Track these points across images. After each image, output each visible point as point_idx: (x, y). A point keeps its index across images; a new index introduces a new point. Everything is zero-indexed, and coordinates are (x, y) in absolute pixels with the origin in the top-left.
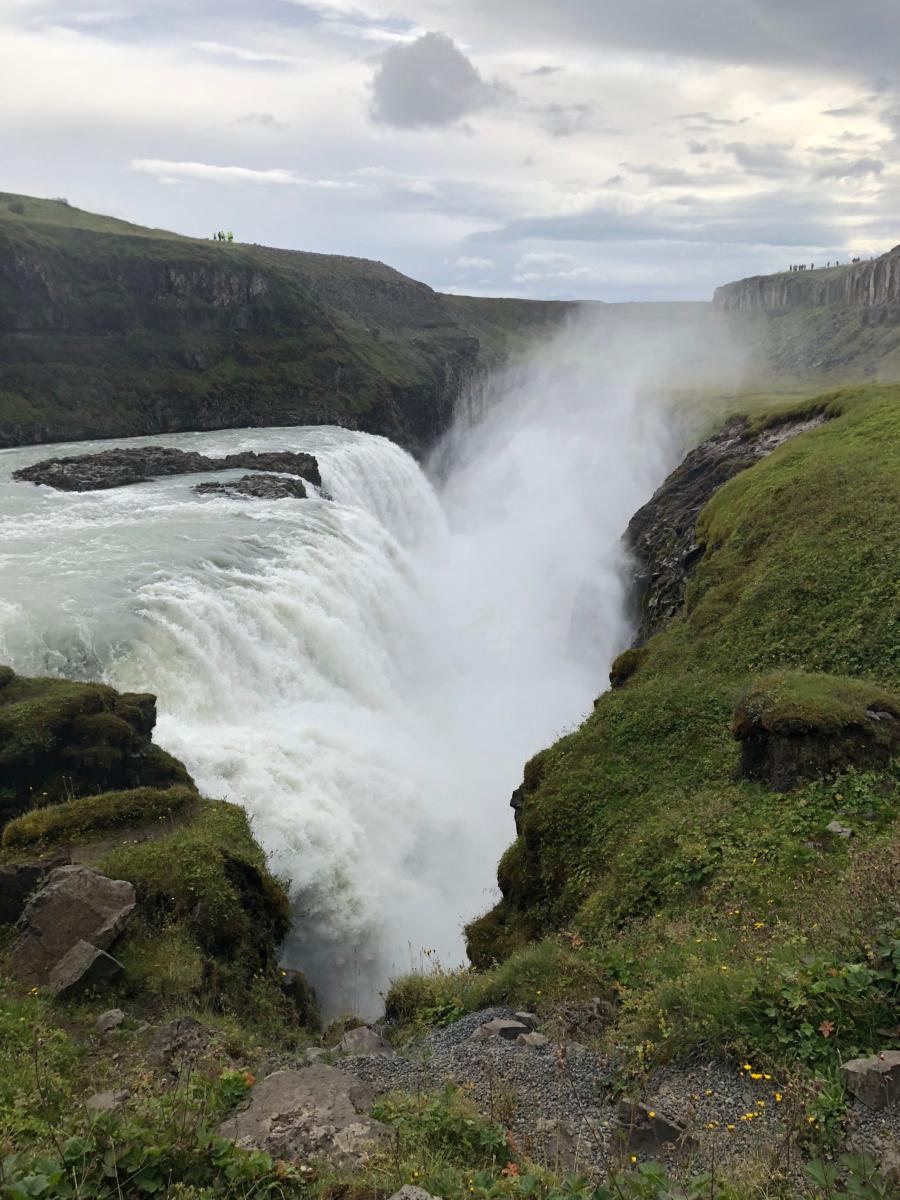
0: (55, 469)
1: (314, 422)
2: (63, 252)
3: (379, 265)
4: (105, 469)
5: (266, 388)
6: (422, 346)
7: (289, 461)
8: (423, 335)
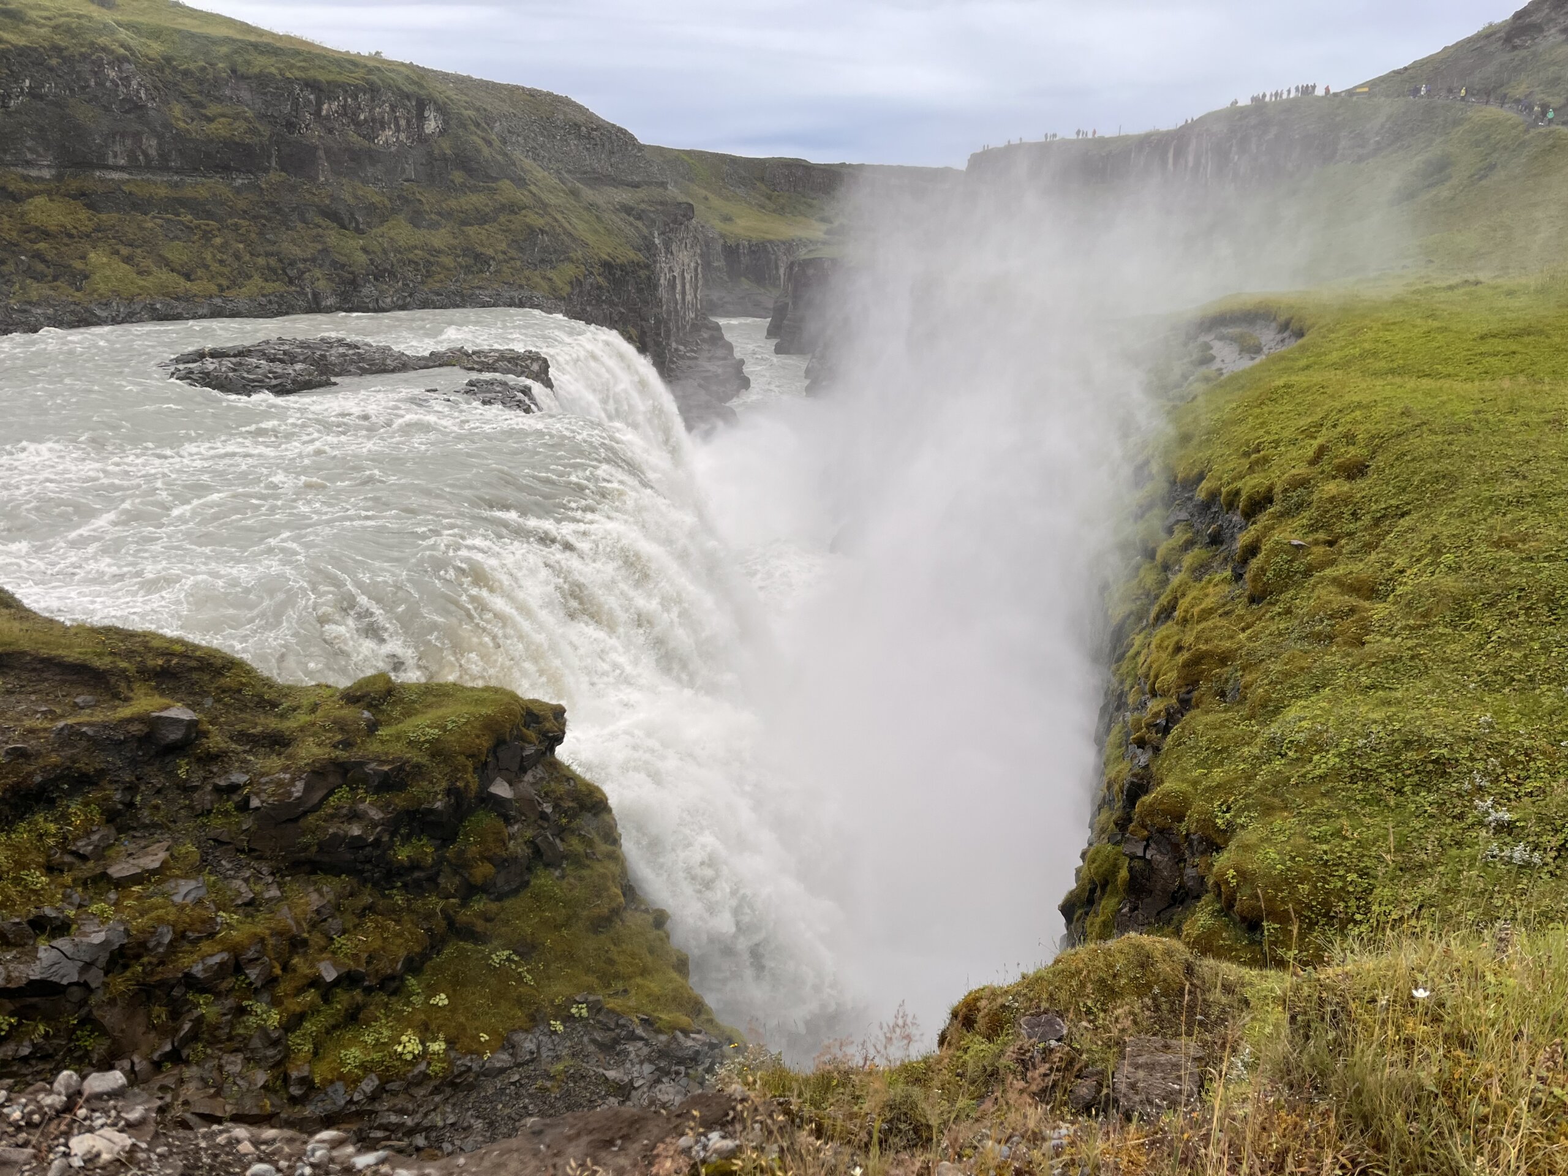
0: (208, 364)
2: (168, 61)
5: (445, 259)
6: (627, 210)
7: (516, 362)
8: (623, 196)
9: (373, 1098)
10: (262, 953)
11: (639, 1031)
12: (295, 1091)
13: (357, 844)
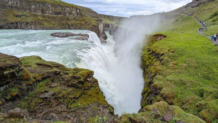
0: (56, 34)
1: (85, 29)
2: (53, 3)
3: (91, 9)
4: (63, 35)
5: (79, 24)
6: (96, 20)
7: (86, 35)
8: (96, 19)
9: (76, 110)
10: (66, 95)
11: (101, 104)
12: (69, 109)
13: (75, 84)
